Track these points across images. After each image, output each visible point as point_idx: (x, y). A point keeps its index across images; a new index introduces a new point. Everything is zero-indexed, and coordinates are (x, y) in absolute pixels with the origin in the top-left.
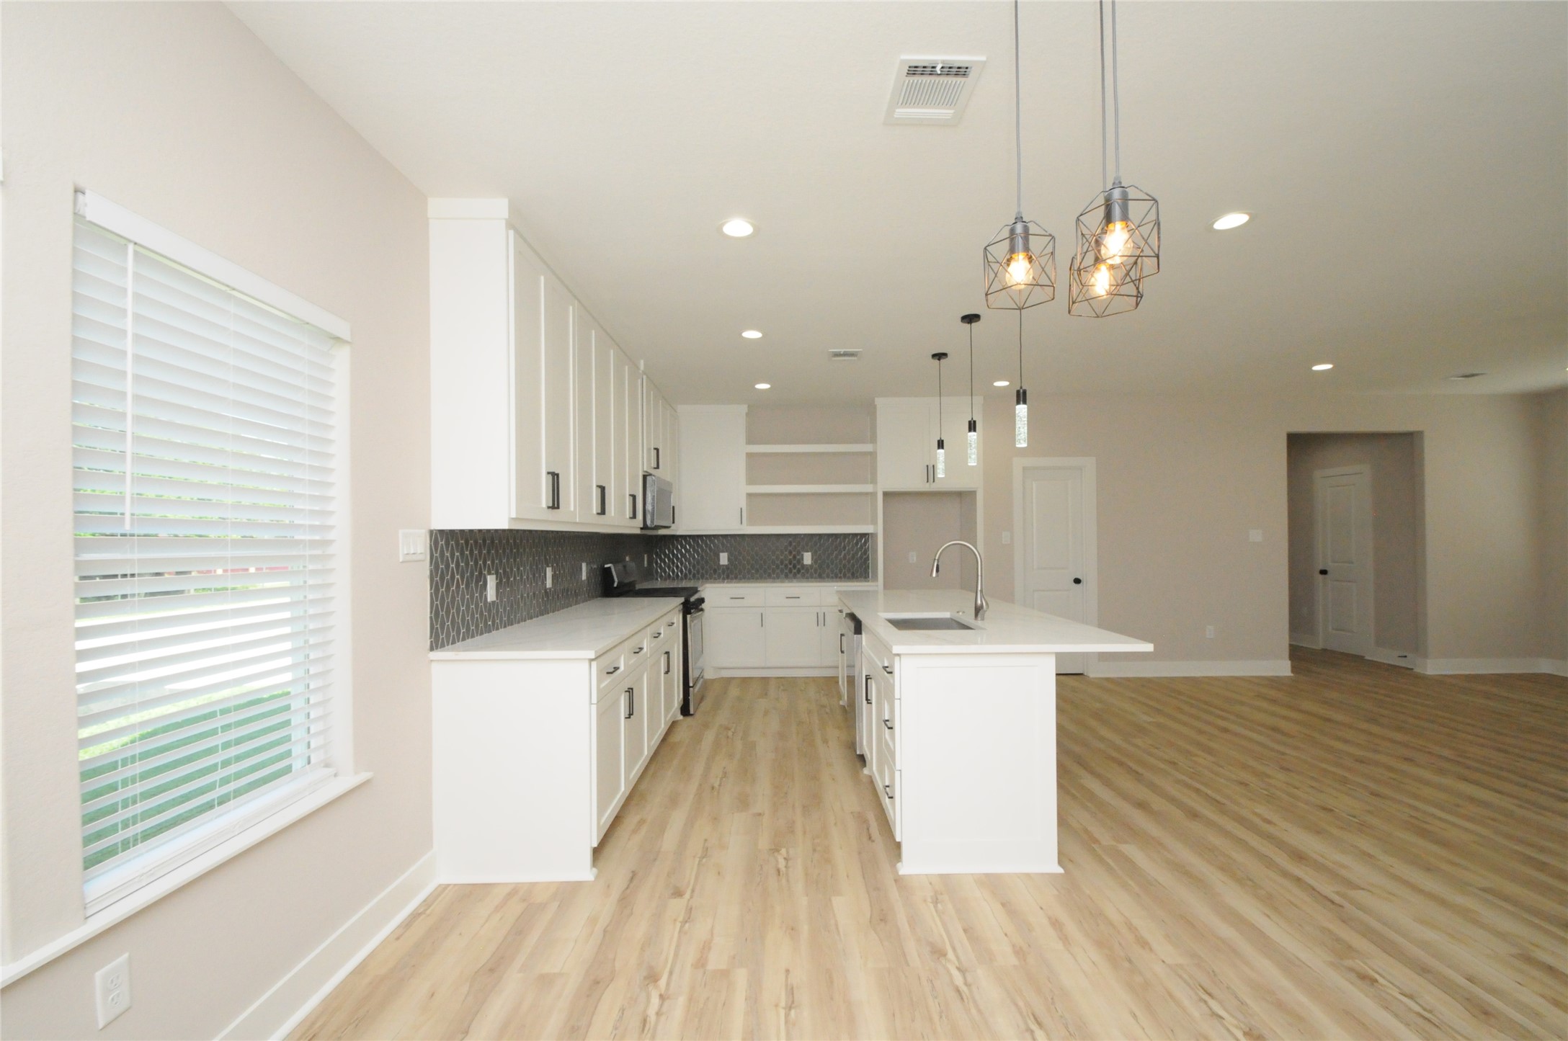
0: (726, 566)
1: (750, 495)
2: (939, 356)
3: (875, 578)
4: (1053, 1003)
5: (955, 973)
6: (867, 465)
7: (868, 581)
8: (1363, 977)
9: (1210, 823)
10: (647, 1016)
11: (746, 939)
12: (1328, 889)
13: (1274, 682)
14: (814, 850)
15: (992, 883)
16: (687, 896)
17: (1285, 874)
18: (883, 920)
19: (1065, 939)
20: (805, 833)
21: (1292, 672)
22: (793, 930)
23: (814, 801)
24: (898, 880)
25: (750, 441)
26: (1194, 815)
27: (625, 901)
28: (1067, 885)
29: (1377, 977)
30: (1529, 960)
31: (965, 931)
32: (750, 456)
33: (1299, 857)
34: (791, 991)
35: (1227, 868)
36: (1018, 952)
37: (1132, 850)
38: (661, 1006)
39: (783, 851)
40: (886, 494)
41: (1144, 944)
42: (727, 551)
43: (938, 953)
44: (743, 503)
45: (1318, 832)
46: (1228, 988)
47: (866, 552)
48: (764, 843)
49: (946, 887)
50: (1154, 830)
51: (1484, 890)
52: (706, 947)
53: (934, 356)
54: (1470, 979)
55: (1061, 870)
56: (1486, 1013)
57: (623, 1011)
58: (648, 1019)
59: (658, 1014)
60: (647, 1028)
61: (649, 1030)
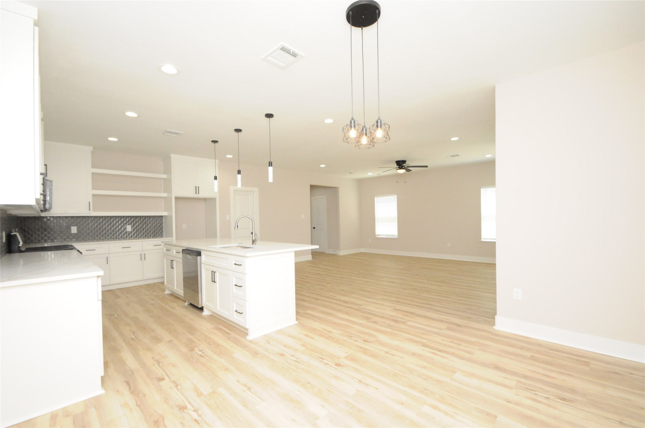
0: (76, 233)
1: (94, 195)
2: (215, 142)
3: (171, 236)
4: (321, 353)
5: (291, 357)
6: (167, 185)
7: (163, 238)
8: (375, 322)
9: (322, 300)
10: (195, 419)
11: (211, 380)
12: (356, 307)
13: (309, 262)
14: (210, 344)
15: (280, 332)
16: (166, 378)
17: (346, 307)
18: (257, 354)
19: (312, 338)
20: (199, 340)
21: (312, 258)
22: (227, 370)
23: (192, 330)
24: (250, 342)
25: (93, 166)
26: (317, 299)
27: (134, 391)
28: (301, 325)
29: (377, 321)
30: (396, 309)
31: (284, 346)
32: (93, 174)
33: (346, 302)
34: (245, 385)
35: (334, 309)
36: (303, 345)
37: (309, 312)
38: (198, 413)
39: (196, 349)
40: (176, 198)
41: (330, 332)
42: (76, 226)
43: (282, 355)
44: (90, 199)
45: (345, 296)
46: (353, 334)
47: (161, 224)
48: (184, 349)
49: (268, 339)
50: (312, 306)
51: (382, 299)
52: (196, 389)
53: (212, 141)
54: (390, 316)
55: (297, 322)
56: (397, 321)
57: (182, 423)
58: (197, 419)
59: (199, 416)
60: (200, 422)
61: (201, 422)
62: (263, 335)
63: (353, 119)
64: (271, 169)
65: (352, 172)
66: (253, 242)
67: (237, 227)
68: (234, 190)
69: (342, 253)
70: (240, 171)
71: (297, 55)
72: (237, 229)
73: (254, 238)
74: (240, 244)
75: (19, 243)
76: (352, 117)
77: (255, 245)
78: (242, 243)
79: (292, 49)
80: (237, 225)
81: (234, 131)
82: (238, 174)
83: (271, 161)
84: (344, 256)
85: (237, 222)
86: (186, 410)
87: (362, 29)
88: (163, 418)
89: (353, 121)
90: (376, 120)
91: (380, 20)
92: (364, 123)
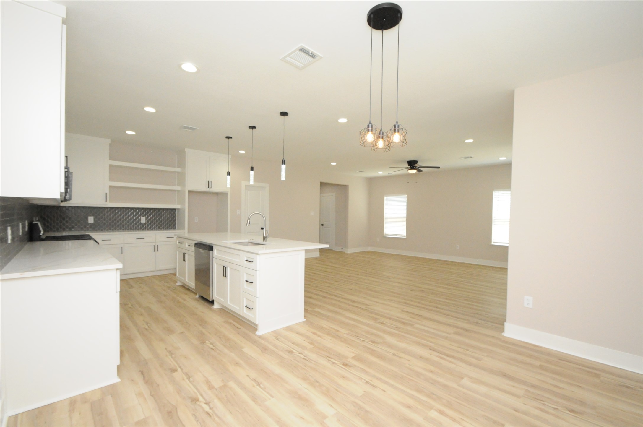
0: (93, 223)
1: (111, 187)
2: (229, 138)
4: (329, 352)
5: (300, 355)
6: (181, 178)
7: (175, 230)
8: (382, 323)
9: (330, 298)
10: (207, 412)
11: (222, 373)
12: (364, 307)
13: (316, 258)
14: (220, 338)
15: (289, 329)
16: (179, 369)
17: (353, 306)
18: (266, 350)
19: (319, 336)
20: (210, 333)
21: (320, 255)
22: (237, 364)
23: (202, 322)
24: (260, 337)
25: (111, 158)
26: (325, 297)
27: (148, 382)
28: (308, 322)
29: (384, 322)
30: (403, 311)
31: (293, 344)
32: (111, 166)
33: (354, 301)
34: (254, 380)
35: (341, 308)
36: (311, 344)
37: (317, 309)
38: (209, 406)
39: (207, 342)
40: (190, 192)
41: (338, 331)
42: (93, 216)
43: (291, 352)
44: (107, 190)
45: (353, 295)
46: (361, 334)
47: (174, 217)
48: (195, 342)
49: (277, 334)
50: (319, 303)
51: (388, 300)
52: (208, 382)
53: (227, 137)
54: (398, 317)
55: (305, 320)
57: (194, 415)
58: (209, 412)
59: (211, 408)
60: (211, 415)
61: (213, 415)
62: (272, 332)
63: (370, 123)
64: (284, 167)
65: (363, 171)
66: (264, 238)
67: (249, 223)
68: (246, 186)
69: (349, 251)
70: (253, 167)
71: (315, 56)
72: (249, 226)
73: (265, 235)
74: (251, 240)
75: (40, 232)
76: (370, 121)
77: (266, 241)
78: (253, 239)
79: (311, 50)
80: (249, 222)
81: (248, 127)
82: (251, 170)
83: (284, 159)
84: (351, 254)
85: (249, 218)
86: (198, 403)
87: (382, 32)
88: (176, 409)
89: (370, 125)
90: (394, 124)
91: (402, 23)
92: (381, 126)
